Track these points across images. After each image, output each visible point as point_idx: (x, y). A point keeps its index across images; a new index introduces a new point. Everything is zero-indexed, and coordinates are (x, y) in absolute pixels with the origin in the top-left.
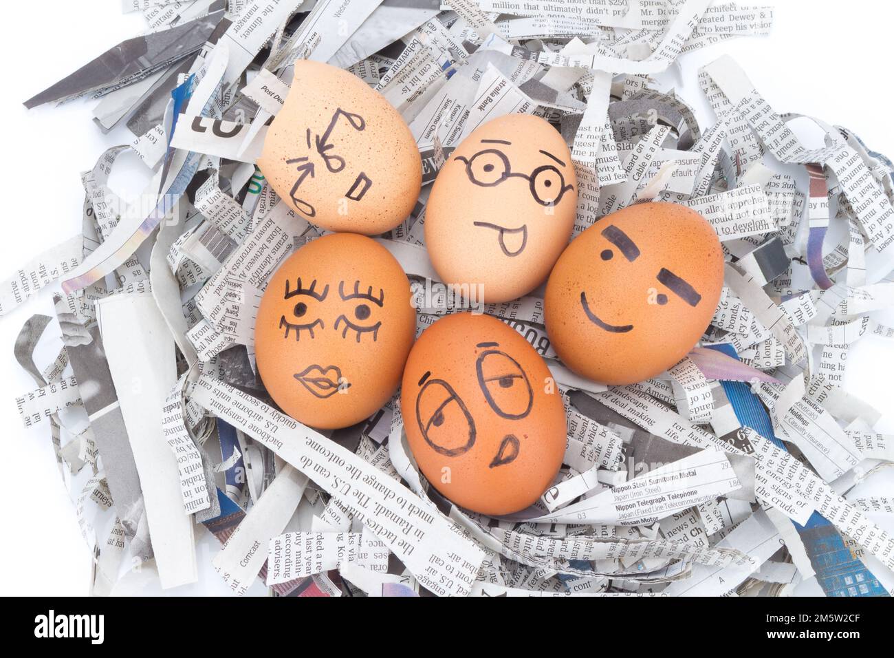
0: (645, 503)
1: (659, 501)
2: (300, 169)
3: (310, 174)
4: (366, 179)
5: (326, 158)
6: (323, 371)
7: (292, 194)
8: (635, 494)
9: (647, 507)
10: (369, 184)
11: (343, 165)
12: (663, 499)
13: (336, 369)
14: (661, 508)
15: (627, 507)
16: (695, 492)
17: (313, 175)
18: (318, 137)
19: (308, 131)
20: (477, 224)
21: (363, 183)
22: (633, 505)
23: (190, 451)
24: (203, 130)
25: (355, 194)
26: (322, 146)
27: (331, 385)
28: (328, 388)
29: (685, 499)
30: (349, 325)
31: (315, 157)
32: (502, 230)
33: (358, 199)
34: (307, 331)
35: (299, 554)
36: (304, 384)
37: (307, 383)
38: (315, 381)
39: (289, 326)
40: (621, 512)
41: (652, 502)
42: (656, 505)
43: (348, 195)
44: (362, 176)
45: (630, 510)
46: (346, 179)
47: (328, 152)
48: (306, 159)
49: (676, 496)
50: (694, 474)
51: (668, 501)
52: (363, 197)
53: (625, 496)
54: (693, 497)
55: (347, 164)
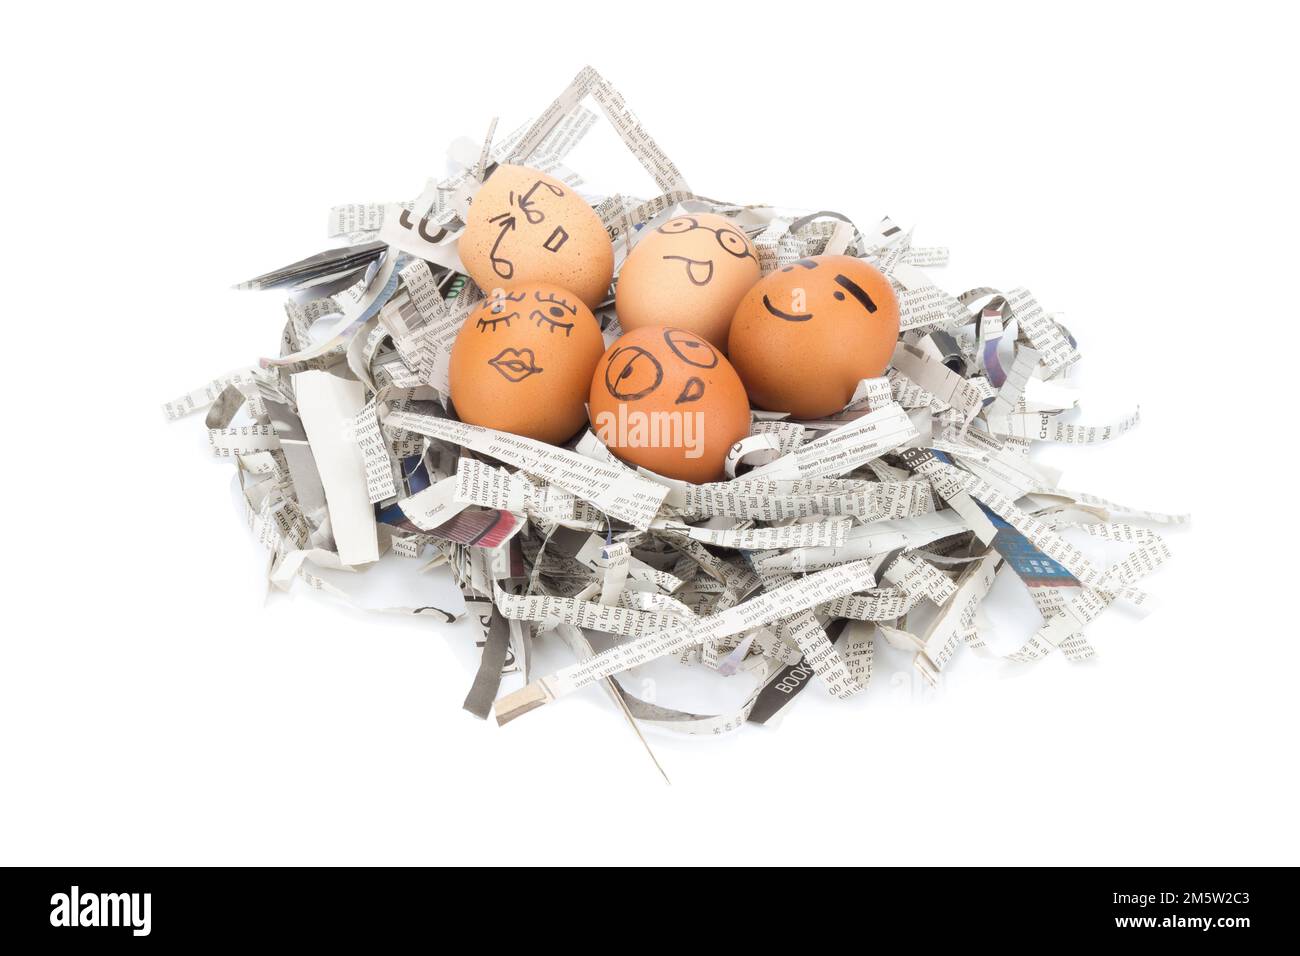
0: (827, 460)
1: (840, 456)
2: (501, 224)
3: (511, 228)
4: (563, 232)
5: (527, 212)
6: (517, 354)
7: (492, 257)
8: (817, 453)
9: (830, 463)
10: (566, 237)
11: (542, 218)
12: (844, 454)
13: (530, 352)
14: (842, 463)
15: (809, 466)
16: (875, 445)
17: (514, 228)
18: (520, 197)
19: (512, 194)
20: (665, 258)
21: (560, 236)
22: (816, 463)
23: (380, 455)
24: (409, 226)
25: (552, 245)
26: (523, 203)
27: (524, 368)
28: (521, 370)
29: (866, 452)
30: (544, 317)
31: (516, 211)
32: (690, 262)
33: (555, 250)
34: (504, 322)
35: (486, 484)
36: (498, 369)
37: (501, 367)
38: (508, 364)
39: (485, 323)
40: (804, 471)
41: (833, 458)
42: (838, 460)
43: (546, 245)
44: (559, 229)
45: (812, 468)
46: (544, 231)
47: (528, 208)
48: (508, 214)
49: (857, 450)
50: (874, 428)
51: (849, 456)
52: (560, 249)
53: (808, 457)
54: (873, 449)
55: (546, 218)
